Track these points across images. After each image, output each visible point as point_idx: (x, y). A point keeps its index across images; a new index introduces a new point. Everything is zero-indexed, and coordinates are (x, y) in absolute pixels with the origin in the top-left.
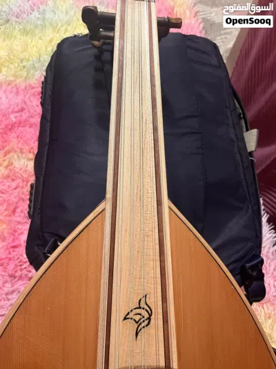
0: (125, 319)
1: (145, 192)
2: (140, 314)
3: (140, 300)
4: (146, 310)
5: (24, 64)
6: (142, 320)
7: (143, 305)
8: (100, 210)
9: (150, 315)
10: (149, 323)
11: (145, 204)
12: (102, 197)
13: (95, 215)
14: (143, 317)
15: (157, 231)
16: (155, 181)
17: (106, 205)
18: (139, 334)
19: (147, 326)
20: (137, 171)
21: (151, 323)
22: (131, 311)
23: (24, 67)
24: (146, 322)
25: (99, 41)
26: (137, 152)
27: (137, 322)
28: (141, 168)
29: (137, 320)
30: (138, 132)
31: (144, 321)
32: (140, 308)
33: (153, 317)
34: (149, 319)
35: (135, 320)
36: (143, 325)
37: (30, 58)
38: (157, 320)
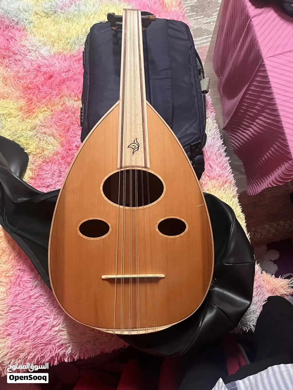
0: (128, 147)
1: (136, 97)
2: (134, 146)
3: (134, 140)
4: (137, 144)
5: (69, 41)
6: (135, 148)
7: (135, 142)
8: (118, 104)
9: (139, 147)
10: (138, 149)
11: (136, 101)
12: (118, 99)
13: (116, 106)
14: (136, 147)
15: (141, 113)
16: (140, 92)
17: (120, 102)
18: (134, 153)
19: (137, 150)
20: (133, 88)
21: (139, 149)
22: (131, 144)
23: (69, 43)
24: (137, 149)
25: (115, 27)
26: (133, 79)
27: (133, 149)
28: (134, 87)
29: (133, 148)
30: (133, 71)
31: (136, 149)
32: (134, 143)
33: (140, 147)
34: (138, 148)
35: (132, 148)
36: (136, 150)
37: (72, 37)
38: (141, 148)
